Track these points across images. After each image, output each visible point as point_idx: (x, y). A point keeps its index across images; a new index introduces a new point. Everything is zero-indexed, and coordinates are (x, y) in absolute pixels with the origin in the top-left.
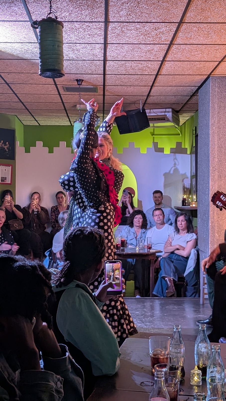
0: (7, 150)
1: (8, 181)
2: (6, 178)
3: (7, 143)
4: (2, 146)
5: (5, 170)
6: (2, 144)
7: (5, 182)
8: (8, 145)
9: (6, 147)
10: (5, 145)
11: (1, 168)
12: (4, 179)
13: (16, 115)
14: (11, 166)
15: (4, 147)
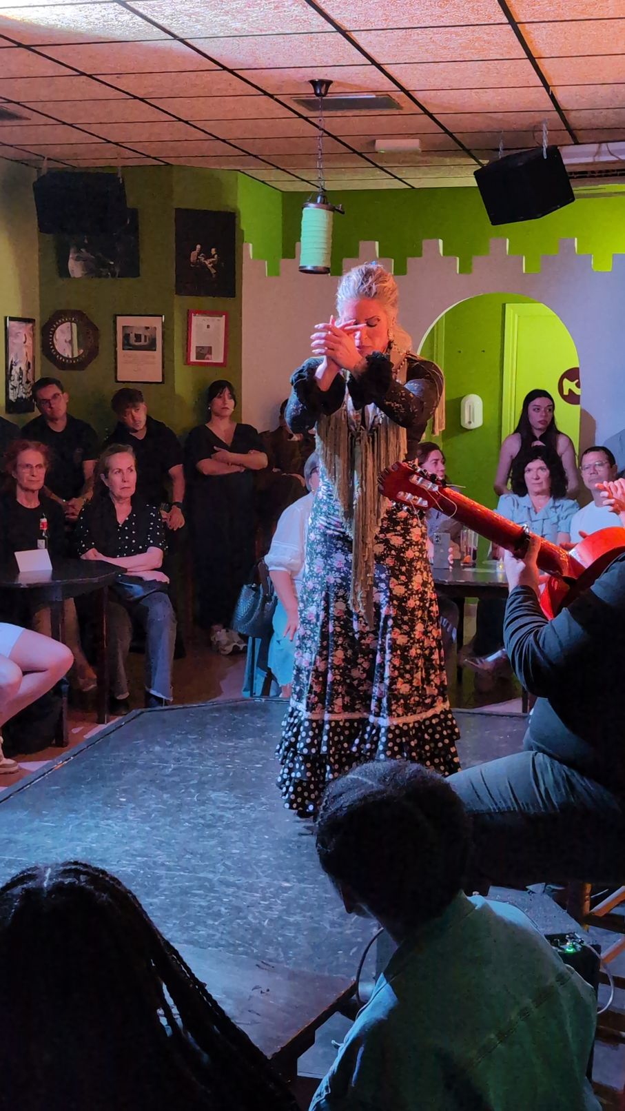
0: (213, 271)
1: (218, 357)
2: (210, 348)
3: (213, 250)
4: (198, 259)
5: (208, 326)
6: (199, 254)
7: (208, 359)
8: (216, 256)
9: (210, 264)
10: (209, 256)
11: (197, 320)
12: (204, 352)
13: (239, 170)
14: (224, 316)
15: (206, 262)
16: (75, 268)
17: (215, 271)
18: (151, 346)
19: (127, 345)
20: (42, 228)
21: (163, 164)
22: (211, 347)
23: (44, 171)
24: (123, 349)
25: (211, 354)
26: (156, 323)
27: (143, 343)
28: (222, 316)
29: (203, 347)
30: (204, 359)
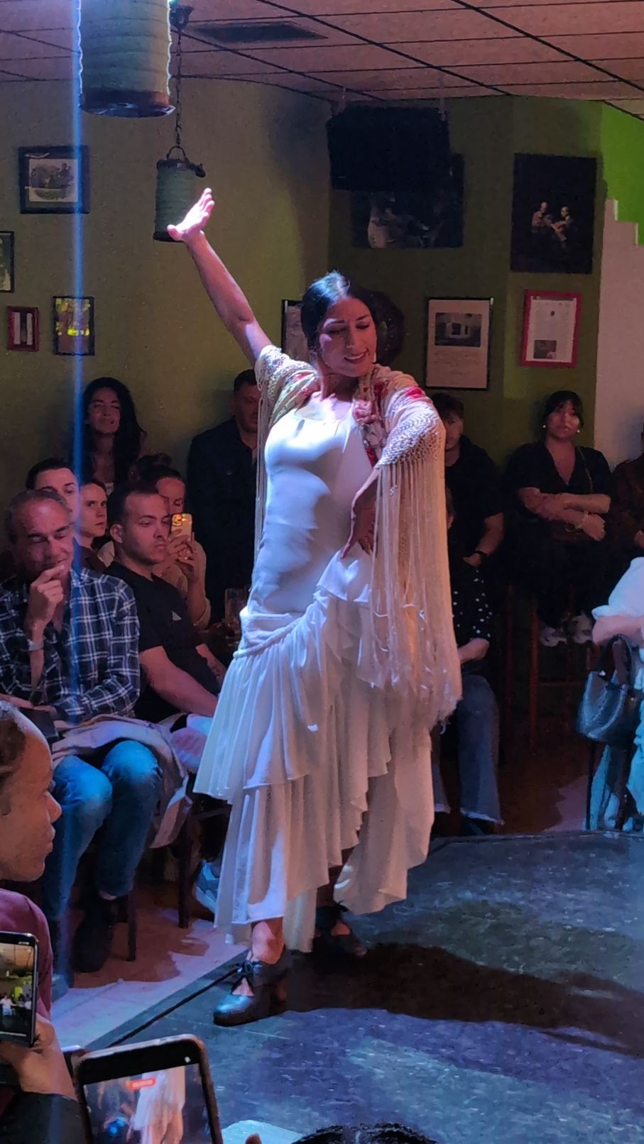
0: (563, 238)
1: (564, 355)
2: (553, 343)
3: (564, 209)
4: (542, 221)
5: (553, 313)
6: (544, 215)
7: (551, 358)
8: (567, 218)
9: (559, 228)
10: (557, 218)
11: (536, 304)
12: (545, 348)
13: (603, 101)
14: (575, 299)
15: (552, 225)
16: (376, 234)
17: (565, 238)
18: (474, 341)
19: (441, 339)
20: (336, 183)
21: (501, 94)
22: (555, 342)
23: (341, 107)
24: (436, 344)
25: (554, 350)
26: (482, 309)
27: (463, 335)
28: (572, 300)
29: (542, 342)
30: (545, 358)
